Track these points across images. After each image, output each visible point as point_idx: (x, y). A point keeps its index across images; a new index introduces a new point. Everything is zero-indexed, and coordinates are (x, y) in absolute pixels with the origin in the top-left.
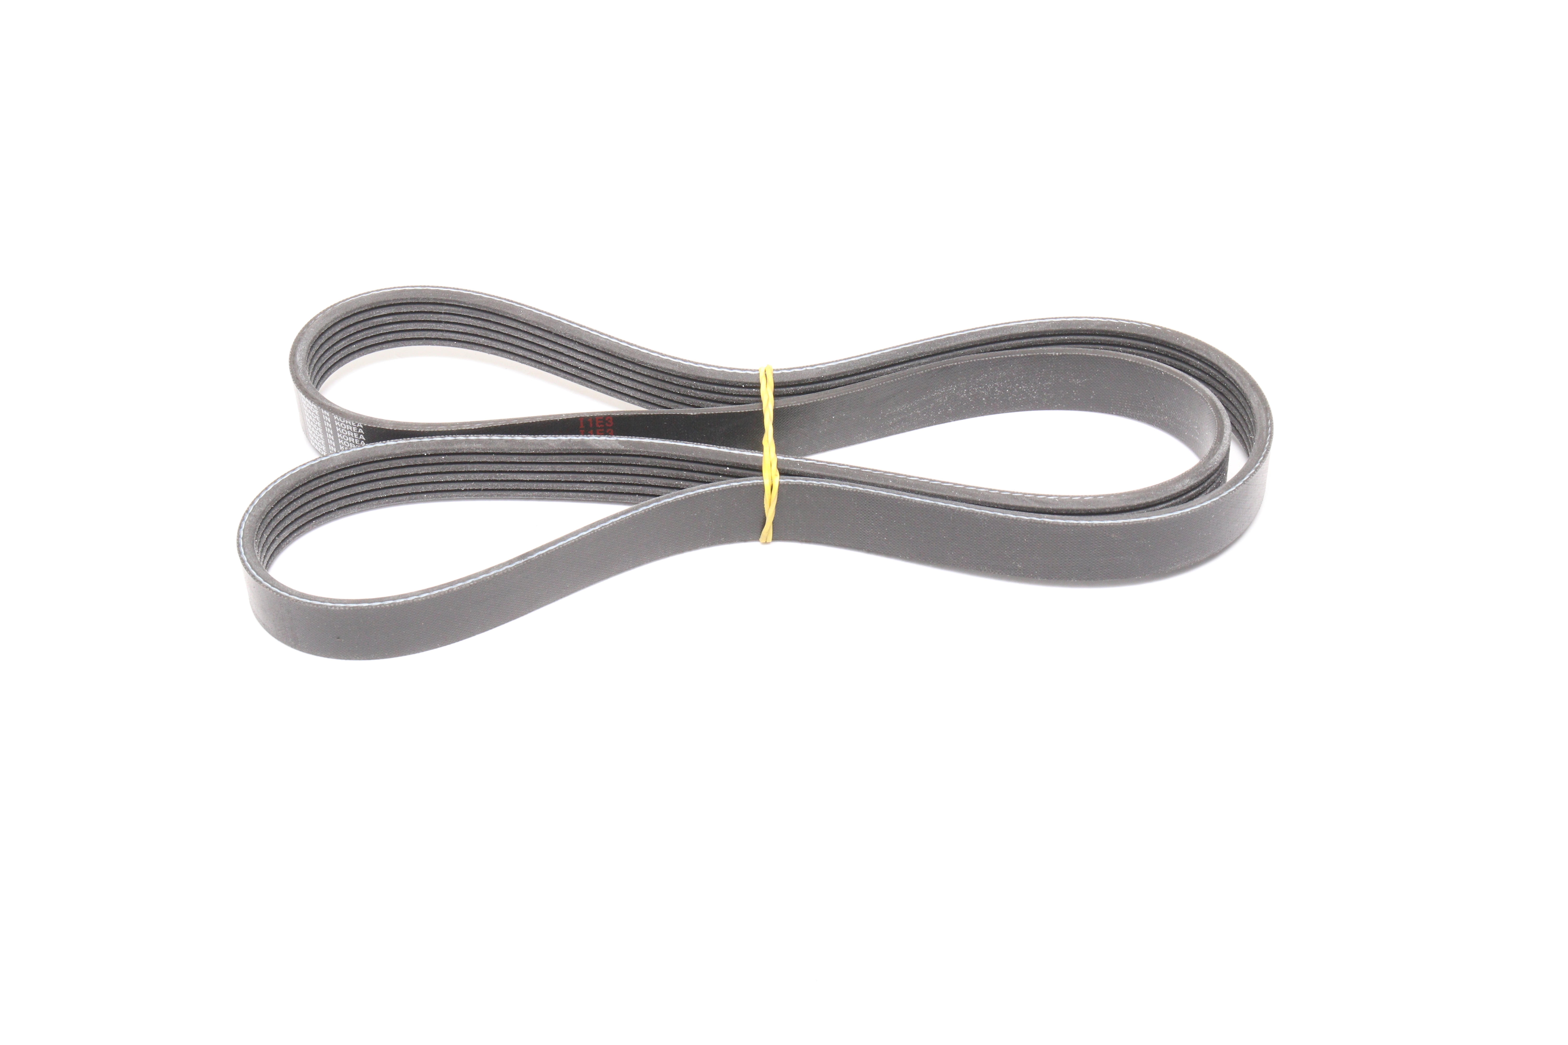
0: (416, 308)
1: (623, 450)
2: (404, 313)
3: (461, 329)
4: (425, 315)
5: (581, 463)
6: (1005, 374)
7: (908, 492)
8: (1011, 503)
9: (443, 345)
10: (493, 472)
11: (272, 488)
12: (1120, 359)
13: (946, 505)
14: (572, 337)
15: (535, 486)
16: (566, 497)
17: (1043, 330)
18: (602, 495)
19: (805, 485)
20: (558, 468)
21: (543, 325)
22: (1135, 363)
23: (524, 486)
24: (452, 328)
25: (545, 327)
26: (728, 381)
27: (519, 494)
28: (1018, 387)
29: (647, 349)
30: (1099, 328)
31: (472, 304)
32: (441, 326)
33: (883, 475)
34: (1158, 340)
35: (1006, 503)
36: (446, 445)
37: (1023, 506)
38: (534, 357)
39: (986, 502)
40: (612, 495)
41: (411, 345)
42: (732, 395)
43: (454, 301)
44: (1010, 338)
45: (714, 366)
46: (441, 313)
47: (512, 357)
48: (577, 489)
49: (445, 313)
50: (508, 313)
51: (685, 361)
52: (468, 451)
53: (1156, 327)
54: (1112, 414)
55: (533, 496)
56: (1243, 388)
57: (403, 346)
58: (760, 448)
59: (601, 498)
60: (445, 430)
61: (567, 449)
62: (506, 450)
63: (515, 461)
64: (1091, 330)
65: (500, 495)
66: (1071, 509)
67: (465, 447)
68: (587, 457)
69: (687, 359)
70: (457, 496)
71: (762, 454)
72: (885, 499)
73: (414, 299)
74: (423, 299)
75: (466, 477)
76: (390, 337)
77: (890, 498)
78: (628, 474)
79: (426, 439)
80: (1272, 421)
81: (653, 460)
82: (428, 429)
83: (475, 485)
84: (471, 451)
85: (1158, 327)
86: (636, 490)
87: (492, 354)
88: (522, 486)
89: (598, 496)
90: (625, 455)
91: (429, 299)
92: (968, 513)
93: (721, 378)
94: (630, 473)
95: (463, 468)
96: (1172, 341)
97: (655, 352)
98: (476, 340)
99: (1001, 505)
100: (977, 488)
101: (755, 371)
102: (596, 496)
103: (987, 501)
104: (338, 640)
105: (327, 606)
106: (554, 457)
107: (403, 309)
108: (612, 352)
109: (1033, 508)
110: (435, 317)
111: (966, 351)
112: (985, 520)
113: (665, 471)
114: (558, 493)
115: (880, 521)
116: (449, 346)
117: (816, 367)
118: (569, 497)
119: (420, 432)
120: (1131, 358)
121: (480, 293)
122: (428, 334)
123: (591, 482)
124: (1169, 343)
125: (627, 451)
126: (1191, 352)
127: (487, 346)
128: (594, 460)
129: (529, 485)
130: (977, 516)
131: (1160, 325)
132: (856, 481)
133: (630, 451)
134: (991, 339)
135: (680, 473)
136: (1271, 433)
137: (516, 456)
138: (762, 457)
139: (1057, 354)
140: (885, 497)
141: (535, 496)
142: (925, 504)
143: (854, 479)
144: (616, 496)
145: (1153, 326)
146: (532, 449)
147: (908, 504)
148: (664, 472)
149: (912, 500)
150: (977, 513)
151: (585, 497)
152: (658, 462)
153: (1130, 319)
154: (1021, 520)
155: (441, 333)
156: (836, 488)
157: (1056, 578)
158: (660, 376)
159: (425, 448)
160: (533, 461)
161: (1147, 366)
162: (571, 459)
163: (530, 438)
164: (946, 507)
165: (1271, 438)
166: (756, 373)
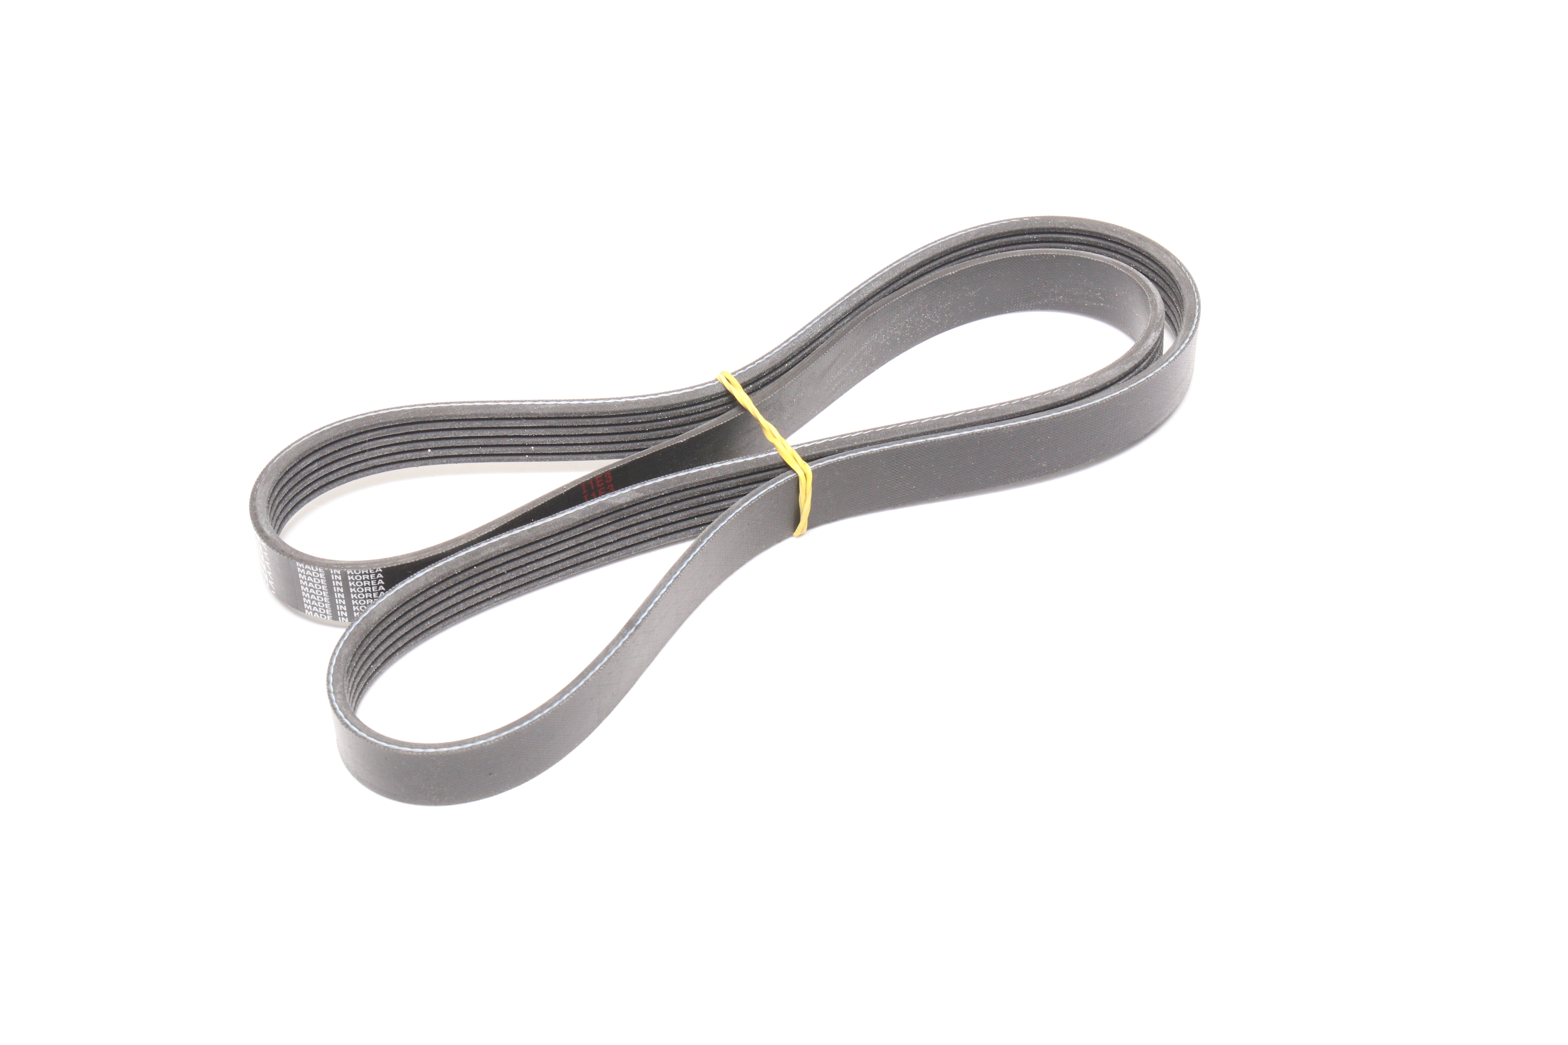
0: (339, 446)
1: (644, 497)
2: (328, 455)
3: (386, 451)
4: (348, 450)
5: (604, 526)
6: (913, 308)
7: (928, 434)
8: (1025, 408)
9: (368, 475)
10: (521, 567)
11: (336, 660)
12: (1010, 258)
13: (972, 432)
14: (519, 414)
15: (560, 566)
16: (590, 566)
17: (931, 255)
18: (624, 551)
19: (834, 463)
20: (581, 539)
21: (483, 414)
22: (1025, 256)
23: (550, 571)
24: (376, 453)
25: (485, 415)
26: (694, 400)
27: (545, 581)
28: (924, 316)
29: (601, 399)
30: (977, 237)
31: (398, 421)
32: (364, 456)
33: (896, 429)
34: (1032, 229)
35: (1022, 410)
36: (473, 556)
37: (1038, 407)
38: (471, 451)
39: (1003, 417)
40: (634, 548)
41: (335, 487)
42: (699, 412)
43: (379, 424)
44: (907, 273)
45: (674, 391)
46: (365, 442)
47: (445, 461)
48: (601, 554)
49: (369, 441)
50: (440, 416)
51: (644, 396)
52: (496, 554)
53: (1025, 219)
54: (1006, 313)
55: (558, 578)
56: (1134, 244)
57: (327, 491)
58: (772, 446)
59: (624, 555)
60: (466, 542)
61: (590, 516)
62: (533, 540)
63: (542, 547)
64: (971, 241)
65: (527, 589)
66: (1079, 394)
67: (493, 551)
68: (609, 517)
69: (645, 394)
70: (486, 606)
71: (776, 450)
72: (912, 448)
73: (338, 436)
74: (346, 433)
75: (495, 582)
76: (316, 486)
77: (918, 445)
78: (649, 520)
79: (451, 559)
80: (1179, 261)
81: (673, 496)
82: (449, 548)
83: (503, 587)
84: (499, 553)
85: (1025, 218)
86: (658, 533)
87: (421, 465)
88: (548, 571)
89: (621, 554)
90: (647, 501)
91: (352, 432)
92: (994, 431)
93: (687, 399)
94: (651, 518)
95: (492, 574)
96: (1046, 226)
97: (610, 399)
98: (402, 458)
99: (1017, 413)
100: (988, 407)
101: (714, 381)
102: (620, 554)
103: (1004, 414)
104: (491, 776)
105: (481, 744)
106: (578, 529)
107: (328, 451)
108: (567, 414)
109: (1047, 406)
110: (358, 449)
111: (876, 298)
112: (1011, 432)
113: (685, 503)
114: (582, 565)
115: (908, 471)
116: (374, 473)
117: (765, 358)
118: (593, 565)
119: (443, 553)
120: (1019, 253)
121: (400, 408)
122: (351, 470)
123: (615, 542)
124: (1043, 229)
125: (647, 497)
126: (1067, 229)
127: (416, 460)
128: (616, 517)
129: (555, 568)
130: (1003, 431)
131: (1027, 216)
132: (876, 442)
133: (650, 495)
134: (893, 279)
135: (700, 499)
136: (1187, 271)
137: (541, 542)
138: (778, 454)
139: (954, 272)
140: (913, 446)
141: (561, 576)
142: (952, 438)
143: (874, 441)
144: (639, 547)
145: (1021, 219)
146: (556, 528)
147: (935, 444)
148: (684, 505)
149: (938, 439)
150: (1003, 429)
151: (609, 559)
152: (678, 496)
153: (998, 220)
154: (1044, 420)
155: (365, 463)
156: (864, 455)
157: (1076, 464)
158: (623, 420)
159: (455, 567)
160: (559, 540)
161: (1036, 255)
162: (594, 525)
163: (549, 519)
164: (972, 434)
165: (1189, 274)
166: (717, 382)
